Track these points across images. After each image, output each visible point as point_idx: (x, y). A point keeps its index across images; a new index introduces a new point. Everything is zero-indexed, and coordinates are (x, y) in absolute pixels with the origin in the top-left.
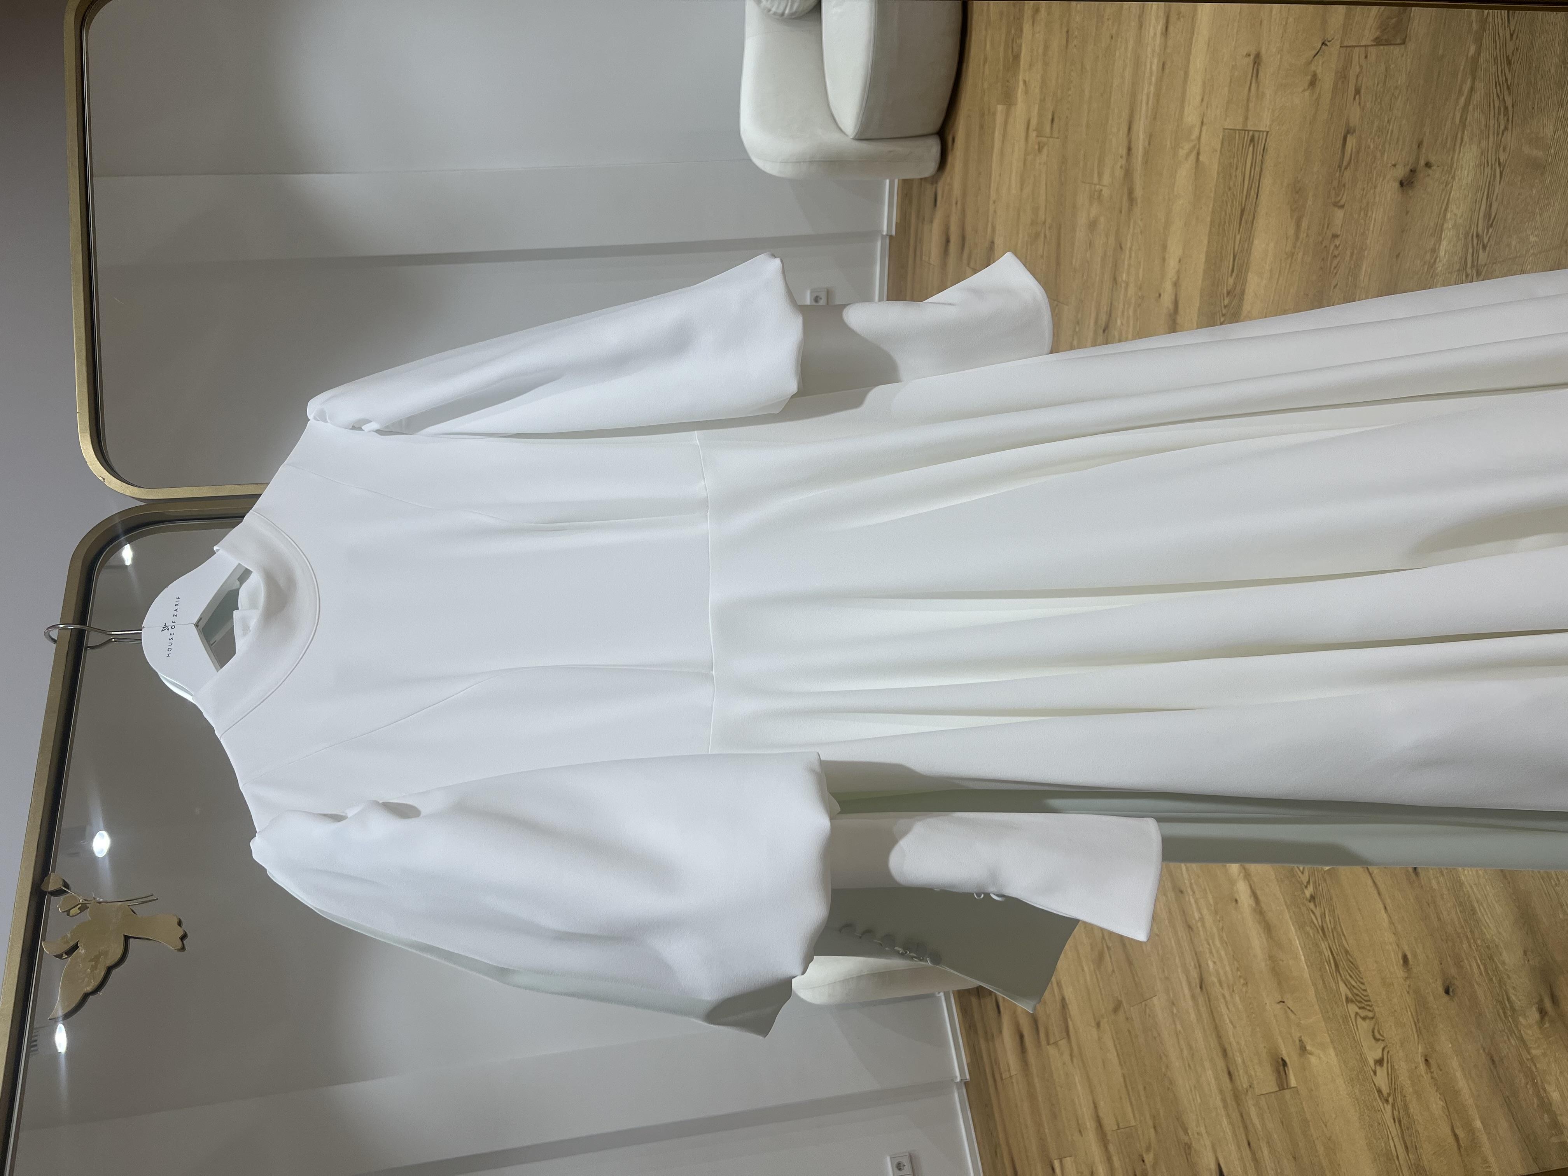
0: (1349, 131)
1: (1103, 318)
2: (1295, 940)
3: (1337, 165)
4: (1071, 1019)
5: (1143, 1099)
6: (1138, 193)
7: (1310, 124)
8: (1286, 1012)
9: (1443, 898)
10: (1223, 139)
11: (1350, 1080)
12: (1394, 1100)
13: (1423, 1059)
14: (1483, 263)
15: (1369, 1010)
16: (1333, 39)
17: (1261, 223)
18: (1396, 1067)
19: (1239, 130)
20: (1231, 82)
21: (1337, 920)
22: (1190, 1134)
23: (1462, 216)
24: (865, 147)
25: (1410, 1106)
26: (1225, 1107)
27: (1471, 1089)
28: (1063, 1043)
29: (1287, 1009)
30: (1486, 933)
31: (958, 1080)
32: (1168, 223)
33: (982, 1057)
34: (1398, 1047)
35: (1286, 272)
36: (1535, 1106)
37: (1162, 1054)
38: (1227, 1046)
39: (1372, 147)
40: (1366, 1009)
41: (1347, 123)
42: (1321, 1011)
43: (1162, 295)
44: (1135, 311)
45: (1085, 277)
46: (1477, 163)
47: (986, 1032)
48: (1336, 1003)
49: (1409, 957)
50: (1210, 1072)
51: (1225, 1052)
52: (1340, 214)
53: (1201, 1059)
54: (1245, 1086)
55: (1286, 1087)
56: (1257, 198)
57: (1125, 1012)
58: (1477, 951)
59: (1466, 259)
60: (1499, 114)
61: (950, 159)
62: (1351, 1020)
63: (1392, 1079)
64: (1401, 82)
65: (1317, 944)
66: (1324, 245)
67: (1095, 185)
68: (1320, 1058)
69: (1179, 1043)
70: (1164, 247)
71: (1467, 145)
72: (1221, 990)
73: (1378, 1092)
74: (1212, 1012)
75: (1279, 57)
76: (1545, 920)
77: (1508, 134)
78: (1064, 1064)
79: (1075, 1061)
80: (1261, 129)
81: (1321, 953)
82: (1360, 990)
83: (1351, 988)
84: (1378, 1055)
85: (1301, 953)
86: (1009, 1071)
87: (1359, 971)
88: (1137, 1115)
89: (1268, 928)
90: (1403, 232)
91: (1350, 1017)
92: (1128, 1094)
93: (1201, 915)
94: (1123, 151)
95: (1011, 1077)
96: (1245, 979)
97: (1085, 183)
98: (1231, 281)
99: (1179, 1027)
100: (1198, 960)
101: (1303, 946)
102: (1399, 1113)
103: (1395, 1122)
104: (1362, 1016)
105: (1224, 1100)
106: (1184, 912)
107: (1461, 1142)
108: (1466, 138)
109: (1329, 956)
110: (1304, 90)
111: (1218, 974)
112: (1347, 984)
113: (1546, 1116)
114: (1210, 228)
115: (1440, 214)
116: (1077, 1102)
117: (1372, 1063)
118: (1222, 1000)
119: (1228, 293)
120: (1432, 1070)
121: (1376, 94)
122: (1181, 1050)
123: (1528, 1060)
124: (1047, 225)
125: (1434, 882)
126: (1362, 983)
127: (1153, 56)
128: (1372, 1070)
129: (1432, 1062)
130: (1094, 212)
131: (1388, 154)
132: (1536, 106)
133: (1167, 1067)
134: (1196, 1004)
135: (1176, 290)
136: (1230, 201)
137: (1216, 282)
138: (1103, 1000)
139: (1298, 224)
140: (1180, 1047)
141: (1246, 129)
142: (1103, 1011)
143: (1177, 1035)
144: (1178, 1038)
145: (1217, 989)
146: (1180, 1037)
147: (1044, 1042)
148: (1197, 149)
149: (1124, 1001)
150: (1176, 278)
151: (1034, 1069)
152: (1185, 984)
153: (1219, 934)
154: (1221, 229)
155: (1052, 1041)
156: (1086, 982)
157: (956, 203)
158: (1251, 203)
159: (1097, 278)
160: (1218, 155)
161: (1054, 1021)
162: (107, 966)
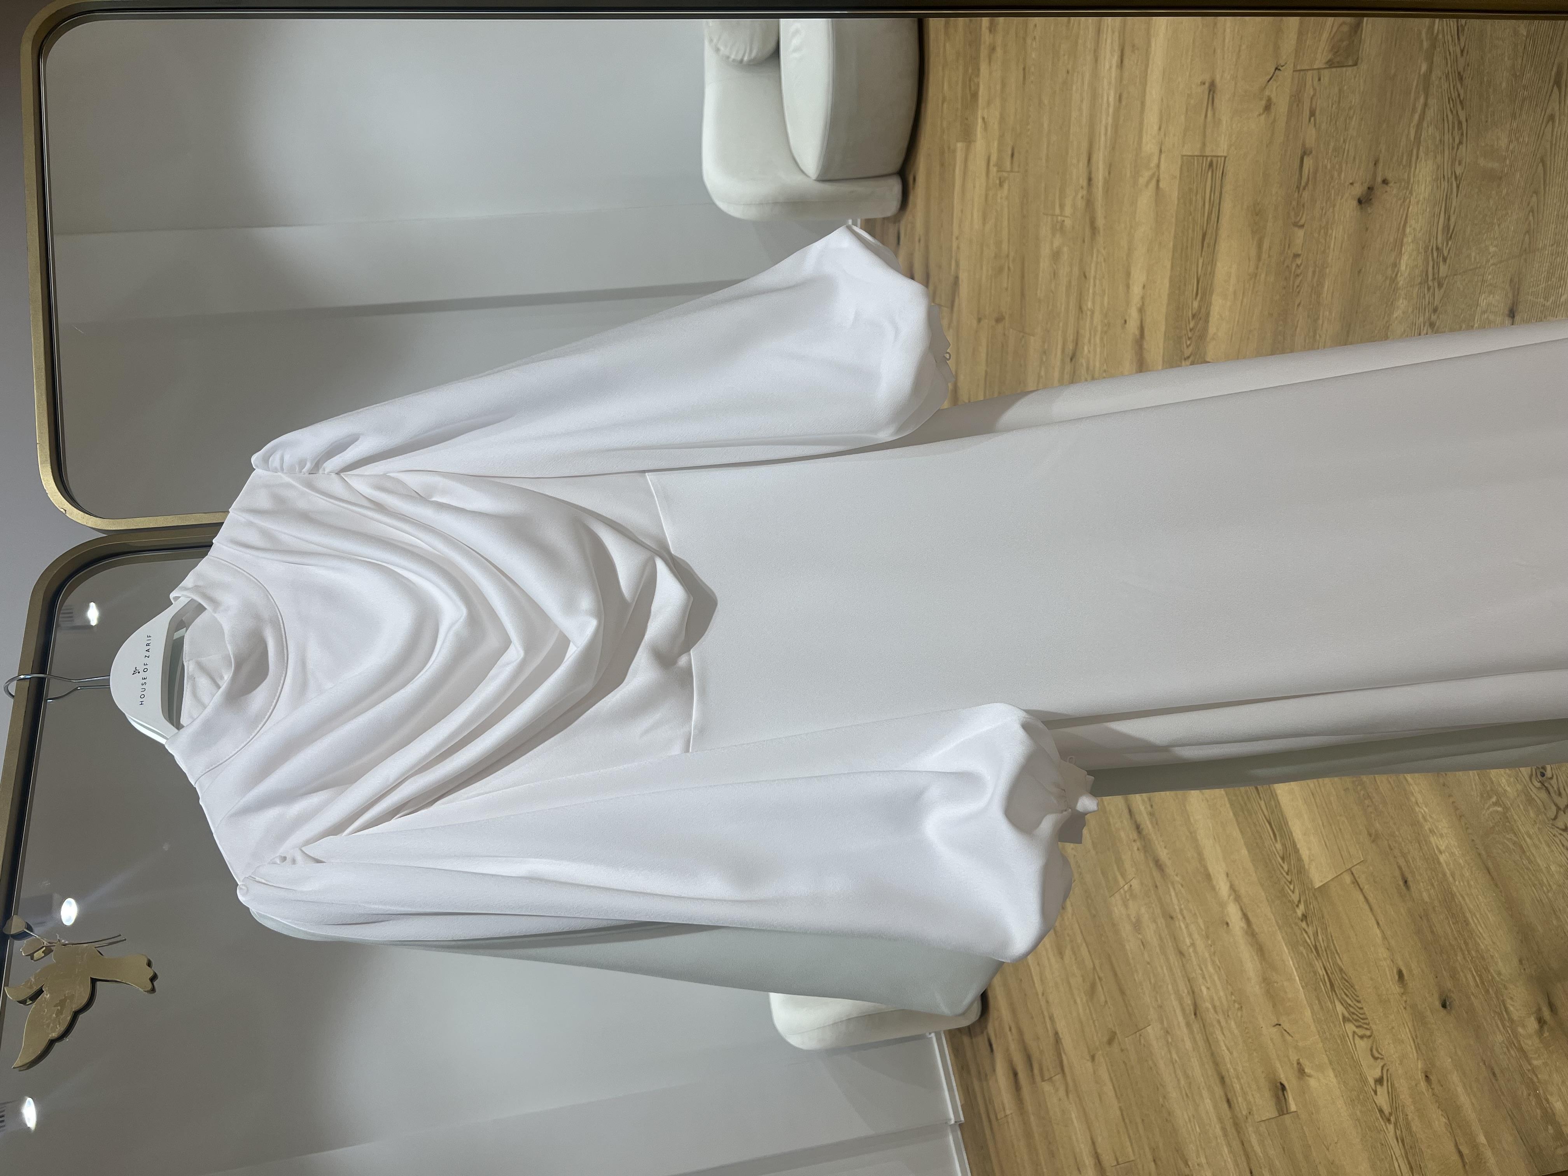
0: (1305, 153)
1: (1070, 346)
2: (1288, 961)
3: (1295, 186)
4: (1065, 1053)
5: (1141, 1132)
6: (1100, 222)
7: (1267, 146)
8: (1283, 1036)
9: (1434, 910)
10: (1182, 166)
11: (1351, 1101)
12: (1396, 1119)
13: (1424, 1077)
14: (1445, 275)
15: (1367, 1029)
16: (1286, 63)
17: (1223, 246)
18: (1397, 1085)
19: (1197, 156)
20: (1187, 109)
21: (1330, 938)
22: (1191, 1166)
23: (1421, 229)
24: (829, 188)
25: (1412, 1124)
26: (1226, 1135)
27: (1473, 1104)
28: (1058, 1078)
29: (1284, 1031)
30: (1481, 944)
31: (953, 1122)
32: (1130, 251)
33: (975, 1098)
34: (1397, 1065)
35: (1250, 293)
36: (1539, 1118)
37: (1159, 1086)
38: (1224, 1073)
39: (1329, 167)
40: (1363, 1027)
41: (1304, 145)
42: (1319, 1032)
43: (1128, 322)
44: (1102, 339)
45: (1050, 307)
46: (1434, 177)
47: (979, 1072)
48: (1333, 1022)
49: (1405, 972)
50: (1208, 1103)
51: (1222, 1079)
52: (1300, 233)
53: (1199, 1088)
54: (1244, 1113)
55: (1285, 1112)
56: (1218, 222)
57: (1120, 1044)
58: (1471, 962)
59: (1427, 272)
60: (1453, 127)
61: (911, 198)
62: (1349, 1038)
63: (1392, 1098)
64: (1355, 102)
65: (1311, 964)
66: (1286, 265)
67: (1058, 216)
68: (1319, 1080)
69: (1175, 1072)
70: (1128, 274)
71: (1423, 160)
72: (1216, 1016)
73: (1379, 1111)
74: (1208, 1039)
75: (1233, 82)
76: (1540, 928)
77: (1463, 148)
78: (1060, 1100)
79: (1070, 1096)
80: (1220, 154)
81: (1315, 973)
82: (1356, 1008)
83: (1347, 1006)
84: (1377, 1073)
85: (1295, 973)
86: (1004, 1110)
87: (1356, 991)
88: (1136, 1149)
89: (1261, 950)
90: (1363, 248)
91: (1348, 1037)
92: (1126, 1127)
93: (1193, 940)
94: (1083, 182)
95: (1006, 1116)
96: (1239, 1004)
97: (1047, 215)
98: (1196, 304)
99: (1175, 1056)
101: (1297, 966)
102: (1402, 1131)
103: (1398, 1141)
104: (1359, 1034)
105: (1224, 1129)
106: (1175, 939)
107: (1465, 1158)
108: (1422, 154)
109: (1324, 975)
110: (1260, 115)
111: (1212, 999)
112: (1343, 1002)
113: (1550, 1127)
114: (1173, 252)
115: (1399, 230)
116: (1074, 1138)
117: (1371, 1082)
118: (1217, 1026)
119: (1194, 316)
120: (1433, 1086)
121: (1331, 116)
122: (1178, 1080)
123: (1529, 1070)
124: (1011, 258)
125: (1425, 895)
126: (1359, 1002)
127: (1109, 89)
128: (1373, 1090)
129: (1433, 1078)
130: (1057, 243)
131: (1345, 173)
132: (1489, 120)
133: (1164, 1097)
134: (1191, 1031)
135: (1142, 315)
136: (1191, 226)
137: (1181, 306)
138: (1097, 1033)
139: (1260, 246)
140: (1176, 1077)
141: (1204, 154)
142: (1097, 1043)
143: (1173, 1064)
144: (1174, 1067)
145: (1211, 1016)
146: (1176, 1066)
147: (1038, 1079)
148: (1156, 176)
149: (1118, 1032)
150: (1141, 304)
151: (1030, 1107)
152: (1179, 1012)
153: (1211, 959)
154: (1184, 253)
155: (1046, 1077)
156: (1079, 1014)
157: (919, 241)
158: (1213, 227)
159: (1063, 308)
160: (1177, 181)
161: (1048, 1057)
162: (73, 1010)
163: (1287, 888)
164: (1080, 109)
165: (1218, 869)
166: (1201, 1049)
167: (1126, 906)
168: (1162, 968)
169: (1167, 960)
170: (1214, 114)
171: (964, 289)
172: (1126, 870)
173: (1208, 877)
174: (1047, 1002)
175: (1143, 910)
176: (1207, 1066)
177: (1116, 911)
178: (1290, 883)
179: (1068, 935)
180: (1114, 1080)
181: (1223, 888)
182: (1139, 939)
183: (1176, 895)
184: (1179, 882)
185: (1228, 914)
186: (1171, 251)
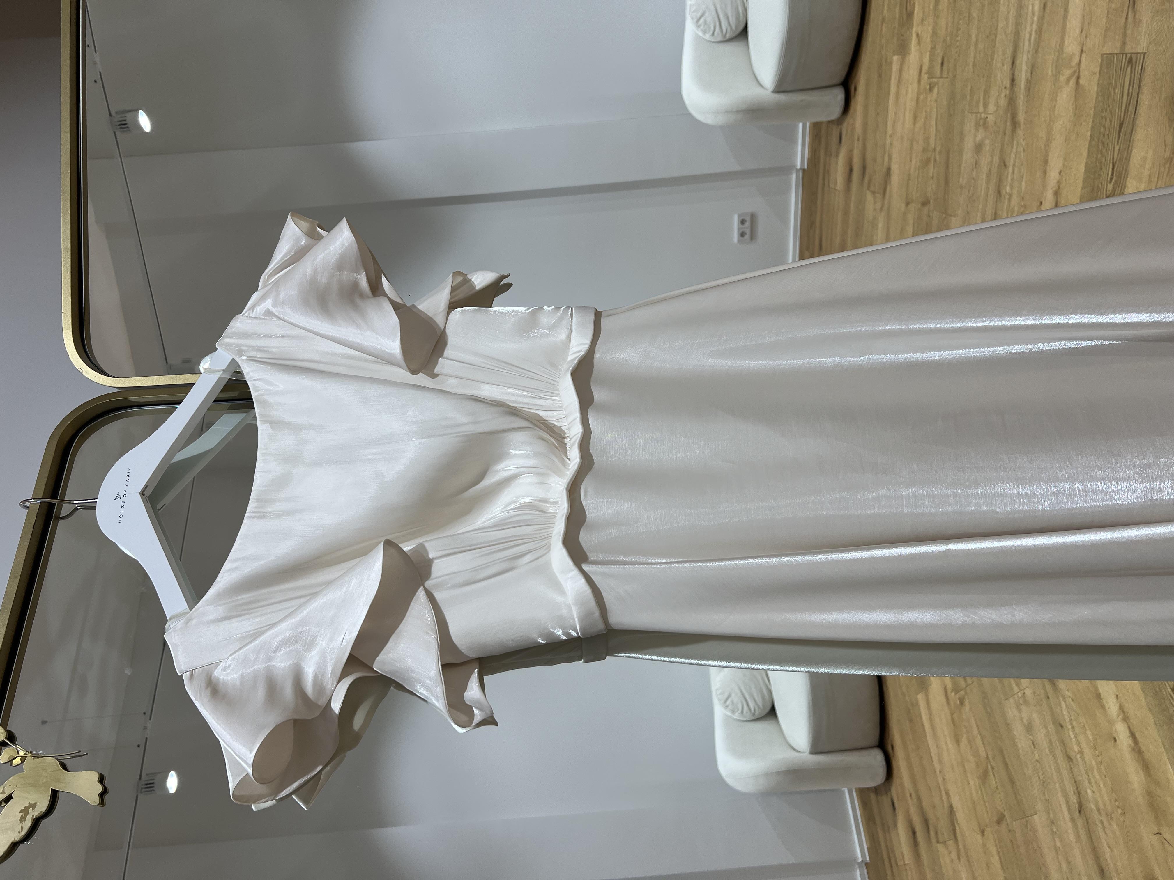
4: (958, 824)
6: (1021, 117)
8: (1163, 844)
10: (1101, 63)
17: (1140, 134)
19: (1116, 54)
20: (1108, 13)
24: (782, 98)
28: (951, 843)
29: (1164, 840)
31: (860, 860)
32: (1049, 141)
33: (880, 844)
35: (1165, 175)
37: (1042, 866)
38: (1104, 866)
45: (971, 193)
47: (883, 825)
53: (1079, 875)
56: (1135, 112)
57: (1008, 824)
61: (852, 103)
67: (981, 113)
69: (1058, 858)
70: (1046, 161)
72: (1099, 816)
74: (1090, 835)
78: (952, 861)
79: (961, 859)
80: (1139, 51)
86: (903, 858)
89: (1146, 767)
93: (1080, 747)
94: (1007, 83)
95: (905, 865)
96: (1123, 810)
97: (971, 113)
98: (1110, 187)
99: (1058, 844)
106: (1064, 744)
111: (1097, 802)
114: (1090, 142)
118: (1100, 825)
122: (1060, 864)
124: (937, 151)
130: (980, 136)
134: (1075, 825)
135: (1057, 198)
136: (1109, 117)
137: (1095, 189)
138: (988, 812)
140: (1059, 862)
141: (1124, 52)
142: (987, 821)
143: (1057, 851)
144: (1057, 853)
145: (1095, 815)
146: (1059, 852)
147: (934, 840)
148: (1077, 74)
149: (1007, 816)
150: (1057, 187)
151: (925, 859)
152: (1064, 807)
153: (1098, 767)
154: (1100, 141)
155: (941, 840)
156: (972, 794)
157: (858, 139)
158: (1130, 117)
159: (983, 193)
160: (1097, 77)
161: (943, 825)
162: (34, 817)
164: (1007, 19)
165: (1108, 691)
167: (1019, 710)
168: (1050, 767)
169: (1056, 761)
170: (1135, 15)
171: (895, 179)
173: (1098, 697)
174: (944, 779)
175: (1035, 716)
176: (1088, 857)
177: (1010, 713)
179: (965, 727)
180: (1001, 853)
181: (1113, 708)
182: (1030, 739)
183: (1067, 707)
184: (1070, 697)
185: (1116, 731)
186: (1089, 139)
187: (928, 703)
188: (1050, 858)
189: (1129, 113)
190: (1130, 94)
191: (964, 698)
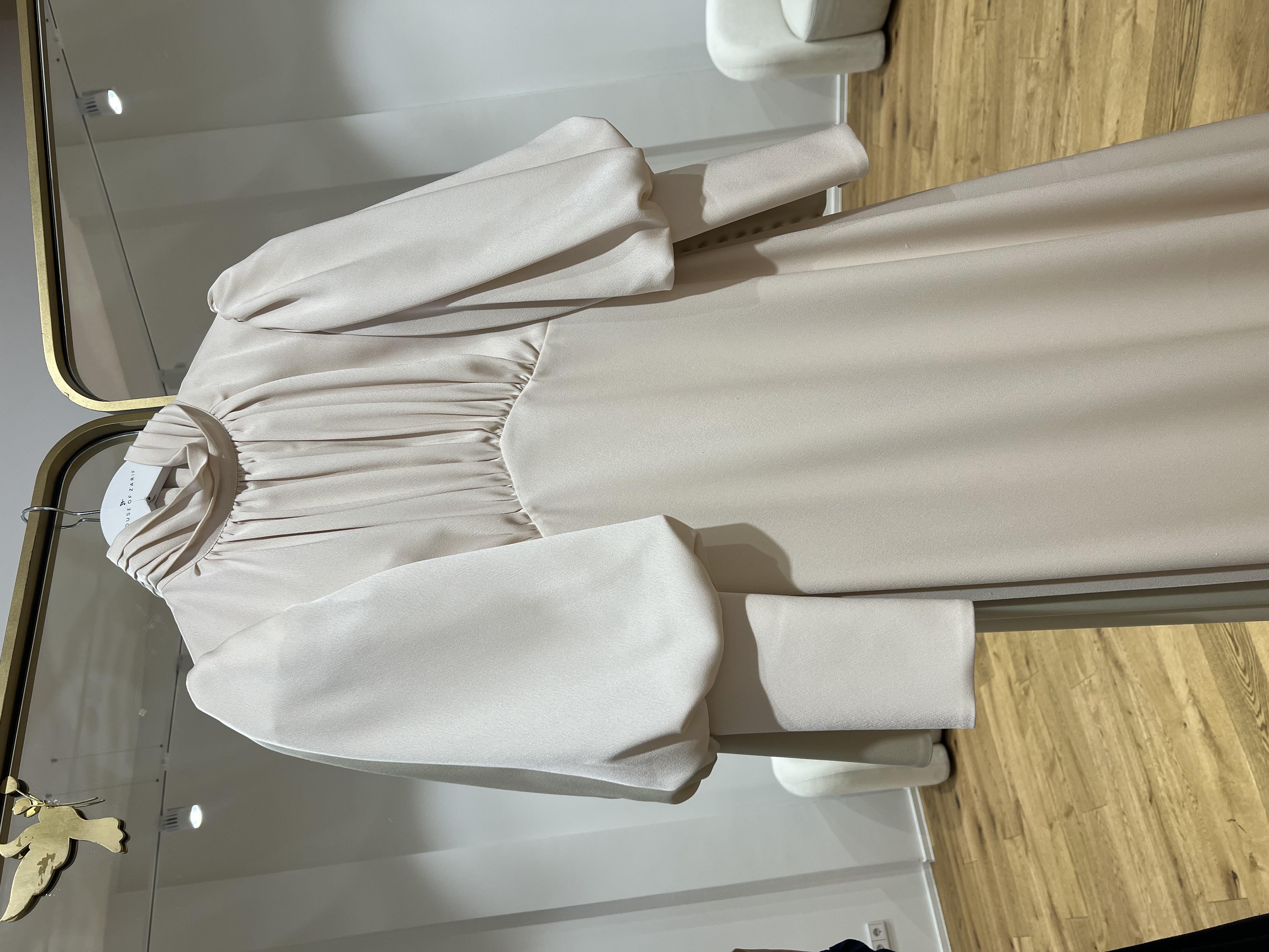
2: (1246, 764)
4: (1025, 818)
5: (1095, 894)
6: (1075, 62)
8: (1237, 831)
17: (1201, 78)
24: (817, 48)
26: (1176, 909)
28: (1018, 839)
29: (1239, 828)
31: (925, 860)
32: (1105, 87)
33: (945, 843)
37: (1113, 858)
38: (1177, 856)
45: (1024, 146)
47: (948, 823)
50: (1160, 879)
51: (1175, 861)
53: (1152, 866)
54: (1196, 893)
55: (1236, 898)
56: (1196, 54)
57: (1077, 817)
61: (894, 51)
67: (1032, 59)
69: (1129, 849)
70: (1102, 111)
72: (1171, 804)
74: (1162, 824)
78: (1020, 857)
79: (1030, 854)
85: (1252, 776)
86: (970, 857)
88: (1089, 909)
89: (1218, 751)
92: (1081, 889)
93: (1150, 735)
94: (1059, 24)
95: (972, 863)
96: (1195, 797)
97: (1022, 58)
99: (1129, 835)
100: (1148, 776)
101: (1254, 769)
105: (1174, 903)
106: (1133, 732)
111: (1168, 790)
114: (1149, 87)
116: (1032, 890)
118: (1172, 814)
122: (1132, 856)
124: (987, 102)
130: (1032, 84)
133: (1118, 869)
134: (1146, 815)
136: (1168, 60)
138: (1055, 805)
139: (1240, 75)
140: (1130, 852)
142: (1056, 815)
143: (1128, 841)
144: (1129, 844)
145: (1166, 804)
146: (1131, 843)
147: (1000, 836)
148: (1133, 13)
149: (1075, 807)
150: (1114, 137)
151: (992, 857)
152: (1135, 798)
153: (1168, 755)
154: (1160, 87)
155: (1008, 836)
156: (1038, 787)
157: (901, 91)
158: (1191, 59)
159: (1036, 146)
160: (1155, 15)
161: (1010, 819)
162: (54, 868)
163: (1247, 698)
165: (1177, 675)
166: (1156, 832)
167: (1087, 699)
169: (1125, 750)
171: (942, 133)
172: (1086, 667)
173: (1167, 681)
174: (1009, 773)
175: (1102, 703)
176: (1160, 848)
177: (1077, 701)
178: (1251, 694)
180: (1071, 847)
181: (1182, 691)
182: (1098, 728)
183: (1135, 693)
184: (1138, 682)
185: (1186, 716)
186: (1147, 86)
187: (991, 695)
188: (1121, 849)
189: (1190, 56)
190: (1191, 35)
191: (1028, 688)
